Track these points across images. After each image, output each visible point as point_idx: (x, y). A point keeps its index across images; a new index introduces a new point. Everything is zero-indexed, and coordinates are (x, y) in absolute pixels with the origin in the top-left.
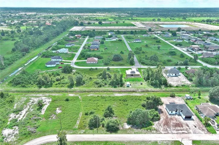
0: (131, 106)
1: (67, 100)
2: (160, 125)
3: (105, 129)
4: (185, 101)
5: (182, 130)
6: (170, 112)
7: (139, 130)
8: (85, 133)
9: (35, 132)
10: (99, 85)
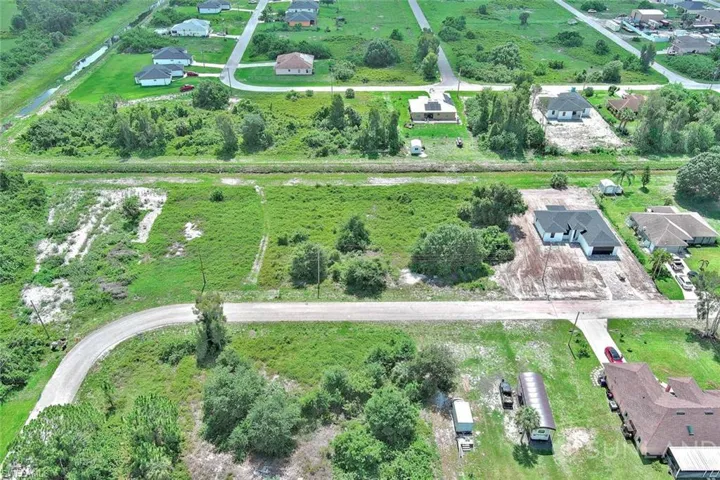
0: (423, 216)
1: (218, 198)
2: (514, 275)
3: (341, 287)
4: (597, 202)
5: (578, 290)
6: (547, 236)
7: (447, 288)
8: (279, 299)
9: (122, 295)
10: (320, 149)
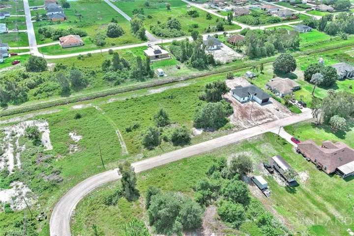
0: (185, 103)
1: (78, 117)
2: (238, 119)
3: (170, 144)
4: (249, 82)
5: (265, 119)
6: (242, 100)
7: (216, 132)
8: (145, 157)
9: (61, 179)
10: (115, 82)
